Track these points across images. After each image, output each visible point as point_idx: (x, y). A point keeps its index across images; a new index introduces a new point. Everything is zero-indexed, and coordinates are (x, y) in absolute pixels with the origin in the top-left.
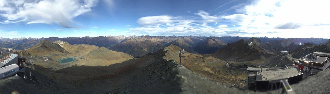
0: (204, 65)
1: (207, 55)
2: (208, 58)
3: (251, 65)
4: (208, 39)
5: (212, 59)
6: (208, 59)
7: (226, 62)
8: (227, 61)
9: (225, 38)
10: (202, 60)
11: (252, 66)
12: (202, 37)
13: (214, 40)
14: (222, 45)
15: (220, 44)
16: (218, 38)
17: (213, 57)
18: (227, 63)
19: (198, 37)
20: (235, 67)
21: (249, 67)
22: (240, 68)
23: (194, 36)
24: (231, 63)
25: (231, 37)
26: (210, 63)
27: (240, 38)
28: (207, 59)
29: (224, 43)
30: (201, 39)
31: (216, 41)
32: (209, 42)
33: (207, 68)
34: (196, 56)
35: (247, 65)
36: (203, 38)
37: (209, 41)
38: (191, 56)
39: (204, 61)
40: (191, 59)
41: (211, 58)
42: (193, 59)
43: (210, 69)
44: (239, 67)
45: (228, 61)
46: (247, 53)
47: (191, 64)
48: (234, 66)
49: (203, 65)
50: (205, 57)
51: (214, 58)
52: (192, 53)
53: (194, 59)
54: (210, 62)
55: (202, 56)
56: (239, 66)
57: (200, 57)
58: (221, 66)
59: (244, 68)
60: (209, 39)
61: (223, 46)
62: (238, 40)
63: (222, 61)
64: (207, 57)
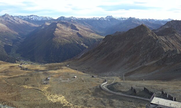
0: (49, 90)
1: (55, 64)
2: (56, 72)
3: (163, 92)
4: (55, 23)
5: (68, 74)
6: (58, 74)
7: (101, 80)
8: (104, 76)
9: (101, 21)
10: (43, 77)
11: (164, 96)
12: (40, 19)
13: (73, 27)
14: (91, 39)
15: (87, 36)
16: (82, 21)
17: (72, 68)
18: (104, 82)
19: (28, 19)
20: (123, 92)
21: (157, 97)
22: (135, 95)
23: (18, 17)
24: (113, 83)
25: (115, 19)
26: (64, 83)
27: (138, 23)
28: (54, 73)
29: (97, 35)
30: (37, 26)
31: (78, 30)
32: (57, 32)
33: (56, 96)
34: (26, 69)
35: (151, 90)
36: (43, 21)
37: (57, 29)
38: (13, 70)
39: (47, 79)
40: (14, 77)
41: (65, 70)
42: (18, 77)
43: (63, 97)
44: (131, 95)
45: (106, 78)
46: (154, 62)
47: (13, 92)
48: (120, 91)
49: (46, 88)
50: (51, 68)
51: (73, 71)
52: (14, 62)
53: (21, 76)
54: (64, 80)
55: (43, 68)
56: (133, 91)
57: (37, 70)
58: (90, 89)
59: (143, 97)
60: (58, 25)
61: (94, 41)
62: (132, 28)
63: (93, 77)
64: (55, 68)
